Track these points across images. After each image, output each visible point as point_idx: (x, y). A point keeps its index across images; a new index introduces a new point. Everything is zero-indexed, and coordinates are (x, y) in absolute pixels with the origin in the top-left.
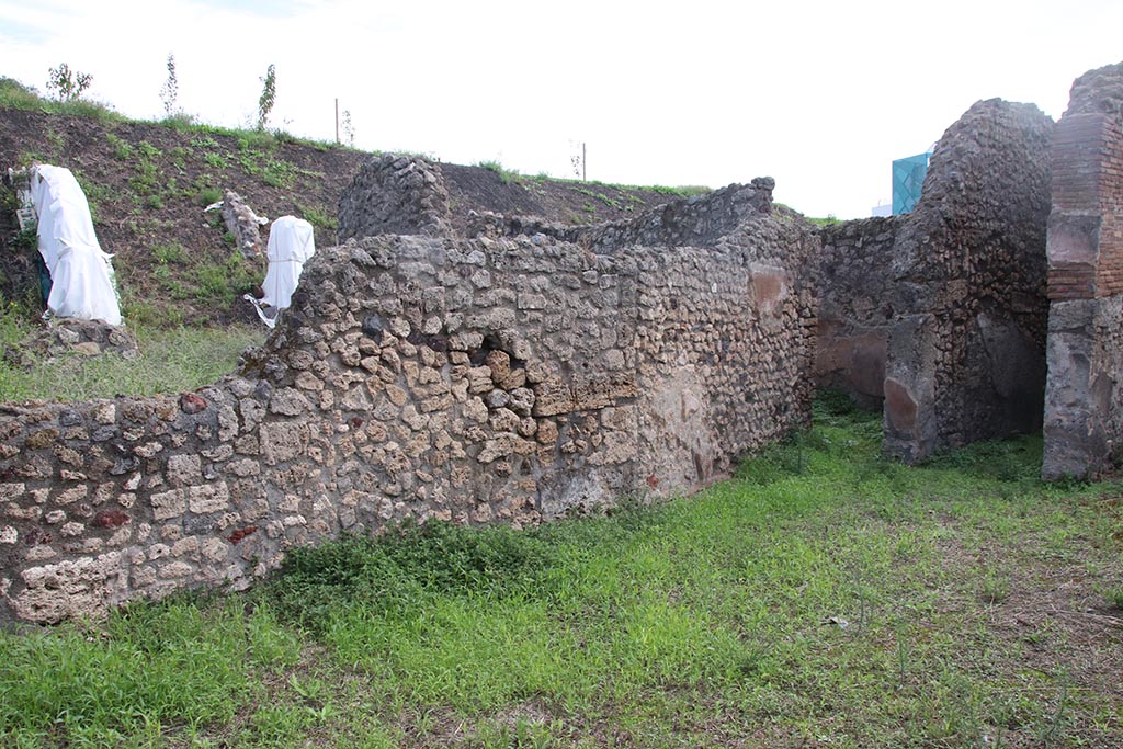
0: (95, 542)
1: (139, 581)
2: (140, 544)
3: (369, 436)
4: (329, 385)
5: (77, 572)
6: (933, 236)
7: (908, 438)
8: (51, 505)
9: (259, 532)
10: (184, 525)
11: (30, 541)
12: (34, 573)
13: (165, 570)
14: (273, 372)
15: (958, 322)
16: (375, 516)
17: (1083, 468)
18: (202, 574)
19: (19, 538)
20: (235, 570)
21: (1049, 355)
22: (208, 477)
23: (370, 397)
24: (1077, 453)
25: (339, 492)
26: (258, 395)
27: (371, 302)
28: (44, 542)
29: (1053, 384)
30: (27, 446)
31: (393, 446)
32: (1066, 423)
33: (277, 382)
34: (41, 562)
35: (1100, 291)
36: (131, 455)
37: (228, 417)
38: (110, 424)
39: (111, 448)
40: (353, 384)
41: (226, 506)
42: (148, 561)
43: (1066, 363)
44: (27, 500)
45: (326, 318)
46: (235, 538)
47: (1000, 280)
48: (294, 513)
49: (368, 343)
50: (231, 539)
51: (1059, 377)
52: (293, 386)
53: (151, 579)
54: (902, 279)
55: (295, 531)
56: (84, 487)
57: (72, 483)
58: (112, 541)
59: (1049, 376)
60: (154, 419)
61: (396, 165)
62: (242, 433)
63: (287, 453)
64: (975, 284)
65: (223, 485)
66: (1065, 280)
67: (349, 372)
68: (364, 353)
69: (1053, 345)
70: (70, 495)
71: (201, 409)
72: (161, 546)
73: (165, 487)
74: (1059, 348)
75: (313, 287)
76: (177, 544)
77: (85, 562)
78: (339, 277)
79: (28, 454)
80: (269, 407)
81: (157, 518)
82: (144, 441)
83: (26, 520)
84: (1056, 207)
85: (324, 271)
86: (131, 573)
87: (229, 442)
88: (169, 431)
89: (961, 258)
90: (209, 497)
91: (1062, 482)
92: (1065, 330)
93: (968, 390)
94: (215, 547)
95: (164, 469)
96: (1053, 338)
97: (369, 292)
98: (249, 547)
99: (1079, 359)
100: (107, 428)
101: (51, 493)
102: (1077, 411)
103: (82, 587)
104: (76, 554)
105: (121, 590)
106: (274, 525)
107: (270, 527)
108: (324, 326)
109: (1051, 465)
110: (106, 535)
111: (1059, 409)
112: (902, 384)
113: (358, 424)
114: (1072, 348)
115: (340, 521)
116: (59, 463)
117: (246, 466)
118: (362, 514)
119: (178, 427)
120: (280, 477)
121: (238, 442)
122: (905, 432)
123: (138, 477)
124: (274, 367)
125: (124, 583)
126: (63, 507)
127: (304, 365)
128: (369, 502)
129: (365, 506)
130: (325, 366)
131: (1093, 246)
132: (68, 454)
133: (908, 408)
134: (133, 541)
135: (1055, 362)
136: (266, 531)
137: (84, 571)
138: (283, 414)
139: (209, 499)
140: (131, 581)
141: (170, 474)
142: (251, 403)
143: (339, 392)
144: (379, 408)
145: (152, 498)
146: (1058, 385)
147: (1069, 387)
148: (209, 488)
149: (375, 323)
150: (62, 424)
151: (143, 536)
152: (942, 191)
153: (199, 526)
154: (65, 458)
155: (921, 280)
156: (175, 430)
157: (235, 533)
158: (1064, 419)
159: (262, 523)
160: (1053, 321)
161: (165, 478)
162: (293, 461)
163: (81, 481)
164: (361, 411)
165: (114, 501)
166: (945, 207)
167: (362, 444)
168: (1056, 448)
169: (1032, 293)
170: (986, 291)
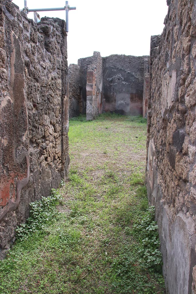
15: (71, 99)
17: (91, 119)
21: (87, 103)
24: (91, 117)
29: (87, 107)
32: (89, 113)
35: (93, 95)
43: (89, 104)
47: (74, 92)
51: (88, 106)
59: (87, 106)
66: (89, 93)
74: (88, 102)
84: (87, 83)
89: (71, 89)
91: (89, 121)
92: (89, 100)
99: (91, 104)
102: (91, 111)
109: (87, 119)
111: (88, 111)
114: (90, 102)
131: (92, 88)
135: (88, 104)
146: (88, 107)
160: (87, 99)
166: (70, 81)
168: (88, 116)
169: (77, 94)
170: (73, 94)
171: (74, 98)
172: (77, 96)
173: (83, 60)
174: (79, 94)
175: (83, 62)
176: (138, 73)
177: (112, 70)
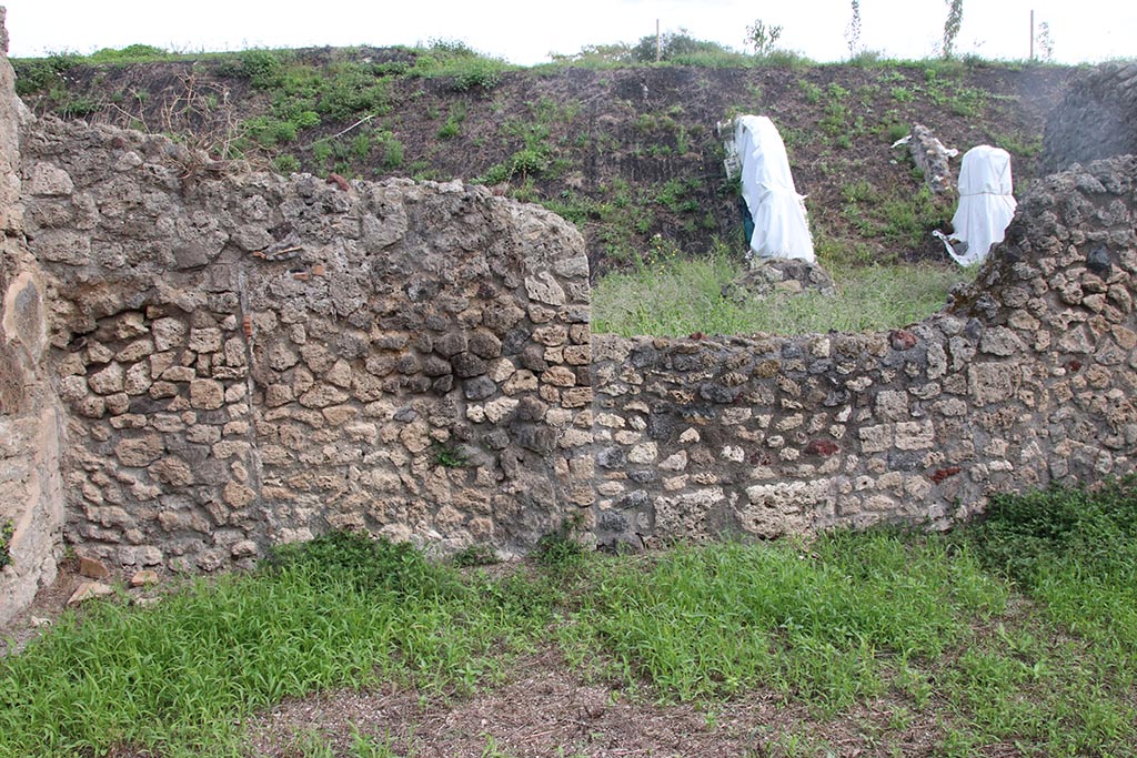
0: (807, 468)
1: (844, 510)
2: (847, 474)
3: (1089, 381)
4: (1046, 325)
5: (792, 494)
8: (772, 431)
9: (962, 474)
10: (889, 460)
11: (753, 460)
12: (756, 491)
13: (869, 502)
14: (984, 309)
16: (1091, 469)
18: (904, 509)
19: (746, 458)
20: (937, 509)
22: (915, 414)
23: (1092, 339)
25: (1051, 440)
26: (968, 333)
27: (1099, 233)
28: (765, 463)
30: (754, 375)
31: (1117, 393)
33: (989, 320)
34: (762, 482)
36: (842, 388)
37: (936, 355)
38: (824, 358)
39: (825, 382)
40: (1072, 324)
41: (931, 444)
42: (854, 491)
44: (753, 424)
45: (1045, 252)
46: (938, 478)
48: (1000, 458)
49: (1093, 279)
50: (934, 479)
52: (1006, 325)
53: (856, 509)
55: (1000, 477)
56: (800, 416)
57: (791, 412)
58: (822, 469)
60: (865, 354)
61: (1121, 75)
62: (950, 372)
63: (996, 395)
65: (929, 423)
67: (1069, 311)
68: (1087, 291)
70: (788, 423)
71: (910, 346)
72: (866, 478)
73: (872, 421)
75: (1030, 220)
76: (881, 478)
77: (799, 486)
78: (1062, 207)
79: (755, 382)
80: (979, 346)
81: (864, 450)
82: (855, 375)
83: (751, 442)
85: (1045, 201)
86: (838, 500)
87: (937, 380)
88: (879, 366)
90: (914, 435)
94: (918, 484)
95: (872, 403)
97: (1096, 223)
98: (951, 488)
100: (824, 361)
101: (772, 419)
103: (795, 508)
104: (791, 478)
105: (829, 516)
106: (979, 468)
107: (974, 470)
108: (1042, 262)
110: (818, 463)
113: (1076, 367)
115: (1050, 471)
116: (780, 392)
117: (953, 405)
118: (1075, 466)
119: (888, 363)
120: (988, 418)
121: (946, 381)
123: (848, 410)
124: (986, 304)
125: (831, 509)
126: (782, 433)
127: (1019, 302)
128: (1084, 453)
129: (1079, 457)
130: (1042, 304)
132: (788, 385)
134: (841, 471)
136: (970, 473)
137: (797, 494)
138: (994, 354)
139: (914, 437)
140: (838, 508)
141: (879, 409)
142: (961, 341)
143: (1056, 332)
144: (1103, 350)
145: (861, 431)
148: (915, 426)
149: (1102, 257)
150: (783, 355)
151: (850, 466)
153: (904, 462)
154: (785, 388)
156: (885, 366)
157: (938, 473)
159: (966, 465)
161: (873, 413)
162: (1002, 403)
163: (798, 410)
164: (1080, 354)
165: (826, 431)
167: (1080, 390)
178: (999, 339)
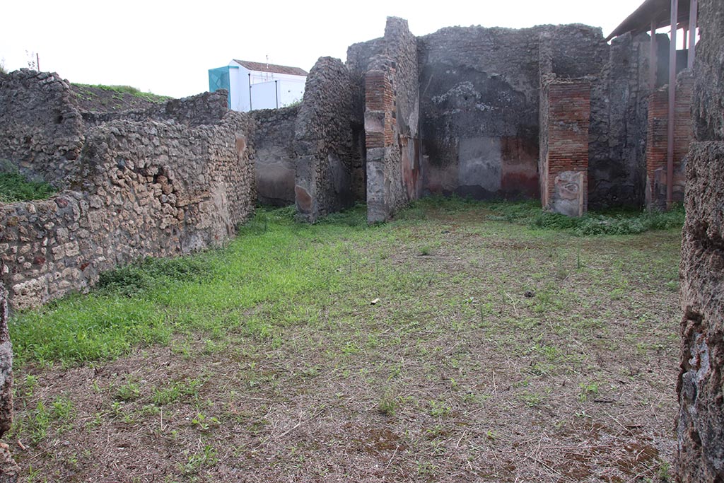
0: (36, 271)
1: (52, 290)
2: (51, 272)
3: (124, 217)
4: (109, 193)
5: (32, 286)
6: (313, 120)
7: (308, 212)
8: (19, 254)
9: (90, 265)
10: (65, 262)
11: (13, 271)
12: (17, 287)
13: (61, 285)
14: (88, 187)
15: (322, 159)
16: (128, 256)
17: (383, 218)
18: (73, 286)
19: (9, 271)
20: (84, 283)
21: (368, 171)
22: (71, 239)
23: (123, 200)
24: (380, 212)
25: (115, 245)
26: (86, 198)
27: (120, 153)
28: (18, 272)
29: (370, 183)
30: (8, 225)
31: (132, 222)
32: (376, 199)
33: (90, 192)
34: (19, 282)
35: (386, 144)
36: (43, 229)
37: (77, 210)
38: (34, 214)
39: (36, 226)
40: (117, 192)
41: (78, 252)
42: (54, 280)
43: (374, 174)
44: (10, 252)
45: (105, 160)
46: (82, 268)
47: (334, 140)
48: (101, 255)
49: (120, 173)
50: (81, 269)
51: (372, 180)
52: (96, 194)
53: (56, 289)
54: (301, 139)
55: (102, 264)
56: (29, 245)
57: (25, 243)
58: (42, 271)
59: (368, 180)
60: (50, 211)
62: (81, 217)
63: (97, 226)
64: (326, 141)
65: (77, 242)
66: (373, 139)
67: (115, 187)
68: (120, 178)
69: (369, 167)
70: (26, 249)
71: (66, 205)
72: (58, 273)
73: (56, 244)
74: (372, 168)
75: (97, 146)
76: (64, 272)
77: (34, 281)
78: (108, 140)
79: (8, 228)
80: (89, 204)
81: (56, 258)
82: (48, 222)
83: (11, 261)
84: (368, 109)
85: (102, 138)
86: (49, 286)
87: (77, 221)
88: (55, 216)
89: (322, 130)
90: (72, 249)
91: (377, 224)
92: (374, 160)
93: (327, 190)
94: (76, 272)
95: (56, 235)
96: (369, 164)
97: (119, 148)
98: (88, 272)
99: (380, 172)
100: (34, 216)
101: (18, 248)
102: (380, 194)
103: (34, 293)
104: (30, 278)
105: (46, 295)
106: (95, 261)
107: (94, 262)
108: (105, 165)
109: (371, 218)
110: (39, 268)
111: (373, 194)
112: (304, 188)
113: (119, 212)
114: (377, 168)
115: (117, 258)
116: (20, 233)
117: (84, 233)
118: (124, 255)
119: (59, 214)
120: (96, 237)
121: (81, 221)
122: (306, 209)
123: (47, 239)
124: (88, 185)
125: (46, 291)
126: (23, 255)
127: (100, 183)
128: (126, 249)
129: (124, 251)
130: (107, 183)
131: (383, 125)
132: (23, 229)
133: (308, 199)
134: (48, 271)
135: (370, 174)
136: (93, 264)
137: (34, 286)
138: (95, 207)
139: (71, 250)
140: (49, 290)
141: (58, 237)
142: (84, 202)
143: (113, 196)
144: (126, 204)
145: (53, 249)
146: (372, 184)
147: (376, 184)
148: (72, 245)
149: (122, 163)
150: (18, 214)
151: (51, 268)
152: (314, 99)
153: (70, 262)
154: (22, 231)
155: (309, 140)
156: (58, 216)
157: (82, 266)
158: (375, 198)
159: (91, 260)
160: (369, 157)
161: (56, 240)
162: (99, 230)
163: (28, 242)
164: (120, 206)
165: (40, 252)
166: (316, 106)
167: (122, 222)
168: (372, 210)
169: (344, 145)
170: (330, 145)
171: (334, 157)
172: (343, 151)
173: (363, 47)
174: (349, 145)
175: (362, 53)
176: (523, 78)
177: (445, 72)
178: (96, 200)
